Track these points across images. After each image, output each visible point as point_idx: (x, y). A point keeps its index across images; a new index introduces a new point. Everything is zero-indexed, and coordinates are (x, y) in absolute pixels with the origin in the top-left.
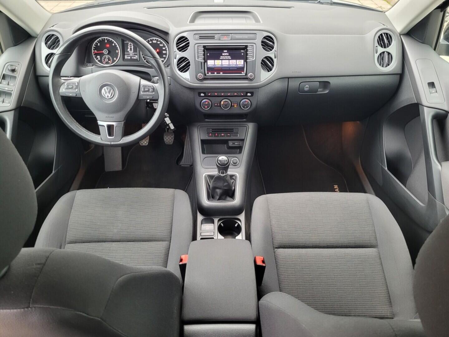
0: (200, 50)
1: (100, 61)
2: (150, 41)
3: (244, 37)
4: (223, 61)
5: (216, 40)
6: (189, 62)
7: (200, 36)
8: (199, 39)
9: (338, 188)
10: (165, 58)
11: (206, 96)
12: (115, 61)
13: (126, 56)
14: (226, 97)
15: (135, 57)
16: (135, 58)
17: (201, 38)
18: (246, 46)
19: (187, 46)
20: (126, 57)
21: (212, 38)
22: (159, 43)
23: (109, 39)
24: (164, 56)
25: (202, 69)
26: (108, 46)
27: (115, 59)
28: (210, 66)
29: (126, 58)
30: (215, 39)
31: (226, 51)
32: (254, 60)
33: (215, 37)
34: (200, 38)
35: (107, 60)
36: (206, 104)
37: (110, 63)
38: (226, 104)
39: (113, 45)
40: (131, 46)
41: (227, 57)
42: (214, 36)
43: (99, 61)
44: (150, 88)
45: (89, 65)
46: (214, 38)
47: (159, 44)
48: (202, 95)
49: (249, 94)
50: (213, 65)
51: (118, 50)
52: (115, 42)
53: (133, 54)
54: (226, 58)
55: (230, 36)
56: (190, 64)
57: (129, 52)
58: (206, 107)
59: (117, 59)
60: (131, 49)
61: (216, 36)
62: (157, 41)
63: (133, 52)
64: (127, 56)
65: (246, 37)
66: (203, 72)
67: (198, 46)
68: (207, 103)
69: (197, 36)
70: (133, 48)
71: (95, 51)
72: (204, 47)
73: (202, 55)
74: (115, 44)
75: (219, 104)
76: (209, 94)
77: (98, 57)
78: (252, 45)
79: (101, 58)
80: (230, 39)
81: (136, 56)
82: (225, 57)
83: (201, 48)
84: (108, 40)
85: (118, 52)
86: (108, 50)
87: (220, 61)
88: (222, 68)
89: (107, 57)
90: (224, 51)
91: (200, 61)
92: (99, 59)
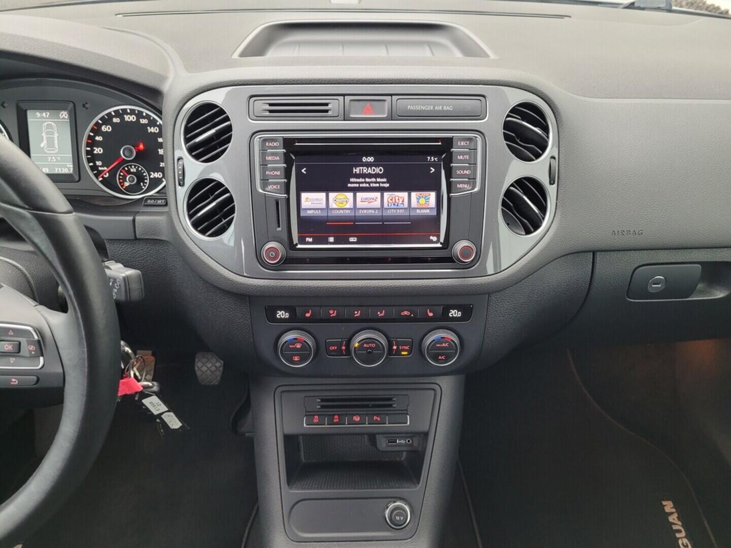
0: (273, 154)
2: (116, 116)
3: (440, 108)
4: (360, 195)
5: (333, 118)
6: (230, 200)
7: (271, 105)
8: (268, 114)
9: (674, 510)
11: (296, 320)
14: (369, 322)
15: (66, 166)
16: (65, 171)
17: (278, 109)
18: (448, 142)
19: (223, 138)
21: (320, 110)
22: (144, 121)
25: (279, 227)
28: (310, 213)
30: (330, 113)
31: (371, 159)
32: (476, 193)
33: (330, 106)
34: (271, 111)
36: (296, 349)
38: (370, 348)
40: (52, 133)
41: (374, 180)
42: (327, 105)
44: (23, 341)
46: (327, 111)
47: (145, 125)
48: (281, 314)
49: (454, 313)
50: (321, 209)
53: (59, 159)
54: (369, 183)
55: (387, 105)
56: (234, 206)
57: (44, 153)
58: (296, 359)
60: (51, 142)
61: (334, 105)
62: (139, 115)
63: (59, 153)
65: (445, 108)
66: (285, 236)
67: (265, 140)
68: (299, 346)
69: (261, 106)
70: (59, 138)
72: (288, 143)
73: (278, 173)
75: (344, 348)
76: (308, 315)
78: (470, 139)
80: (385, 116)
81: (70, 165)
82: (367, 180)
83: (275, 148)
87: (350, 195)
88: (355, 219)
90: (364, 159)
91: (272, 197)
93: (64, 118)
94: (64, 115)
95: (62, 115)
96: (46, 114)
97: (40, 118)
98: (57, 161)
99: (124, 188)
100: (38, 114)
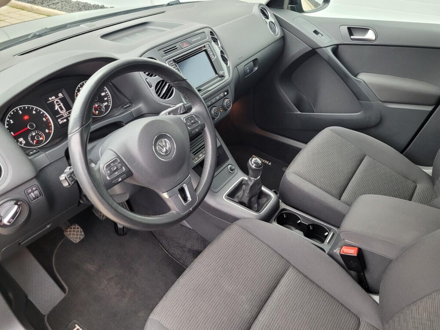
0: (173, 65)
5: (179, 50)
7: (164, 51)
10: (108, 101)
12: (50, 133)
13: (59, 120)
21: (174, 49)
23: (24, 107)
24: (106, 99)
26: (26, 117)
27: (47, 131)
29: (60, 123)
32: (216, 58)
34: (165, 53)
35: (38, 137)
37: (42, 141)
38: (216, 112)
39: (34, 112)
40: (59, 104)
42: (175, 46)
46: (177, 48)
49: (225, 93)
51: (46, 117)
52: (35, 107)
53: (68, 113)
57: (61, 114)
59: (51, 130)
60: (61, 108)
61: (177, 45)
63: (66, 111)
64: (62, 120)
65: (199, 38)
67: (169, 62)
70: (63, 105)
72: (174, 61)
74: (36, 110)
77: (21, 139)
78: (208, 44)
79: (26, 139)
80: (189, 45)
84: (23, 110)
85: (48, 120)
89: (34, 134)
92: (24, 142)
93: (61, 96)
94: (61, 95)
96: (53, 97)
97: (52, 100)
98: (68, 115)
99: (97, 114)
100: (50, 99)
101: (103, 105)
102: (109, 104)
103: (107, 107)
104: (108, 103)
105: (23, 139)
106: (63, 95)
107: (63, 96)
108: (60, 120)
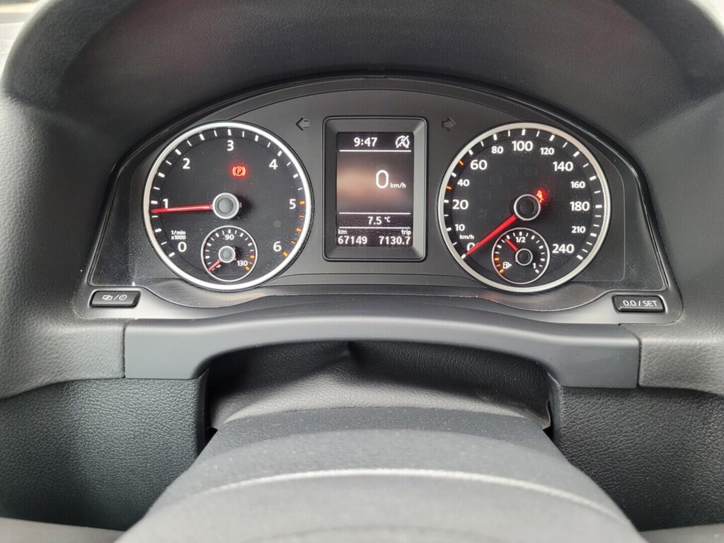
1: (188, 262)
2: (497, 143)
10: (581, 242)
12: (279, 258)
13: (342, 230)
15: (397, 233)
16: (397, 240)
20: (343, 235)
22: (547, 151)
23: (251, 135)
24: (579, 230)
26: (240, 171)
27: (277, 247)
29: (340, 241)
35: (226, 255)
37: (243, 270)
39: (274, 165)
43: (180, 260)
45: (107, 299)
47: (550, 159)
51: (300, 196)
52: (284, 149)
53: (387, 219)
57: (363, 209)
59: (287, 247)
62: (542, 140)
63: (388, 209)
64: (351, 233)
71: (161, 205)
74: (283, 160)
77: (179, 235)
79: (193, 241)
81: (406, 231)
84: (244, 140)
85: (301, 209)
86: (240, 198)
89: (229, 237)
92: (182, 247)
93: (402, 148)
94: (403, 142)
95: (400, 141)
96: (372, 141)
97: (360, 147)
98: (385, 223)
99: (502, 271)
100: (357, 141)
101: (552, 248)
102: (580, 257)
103: (562, 264)
104: (577, 251)
105: (184, 238)
106: (412, 147)
107: (410, 151)
108: (345, 232)
